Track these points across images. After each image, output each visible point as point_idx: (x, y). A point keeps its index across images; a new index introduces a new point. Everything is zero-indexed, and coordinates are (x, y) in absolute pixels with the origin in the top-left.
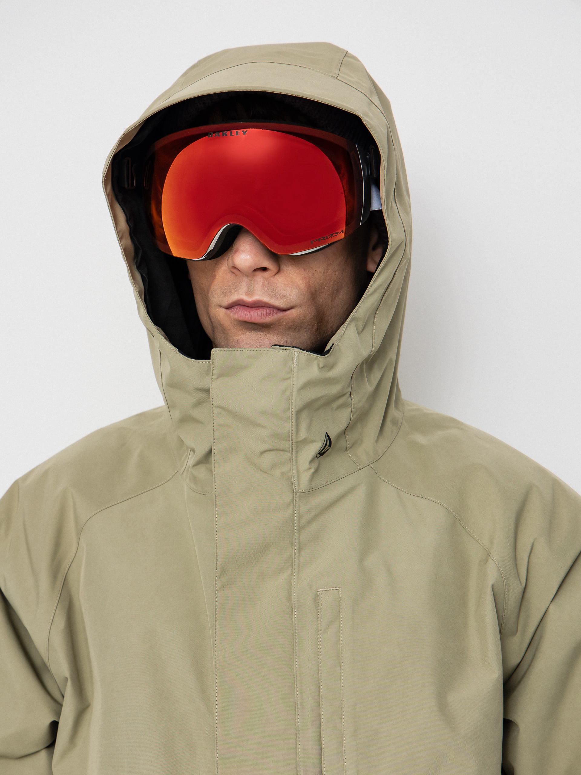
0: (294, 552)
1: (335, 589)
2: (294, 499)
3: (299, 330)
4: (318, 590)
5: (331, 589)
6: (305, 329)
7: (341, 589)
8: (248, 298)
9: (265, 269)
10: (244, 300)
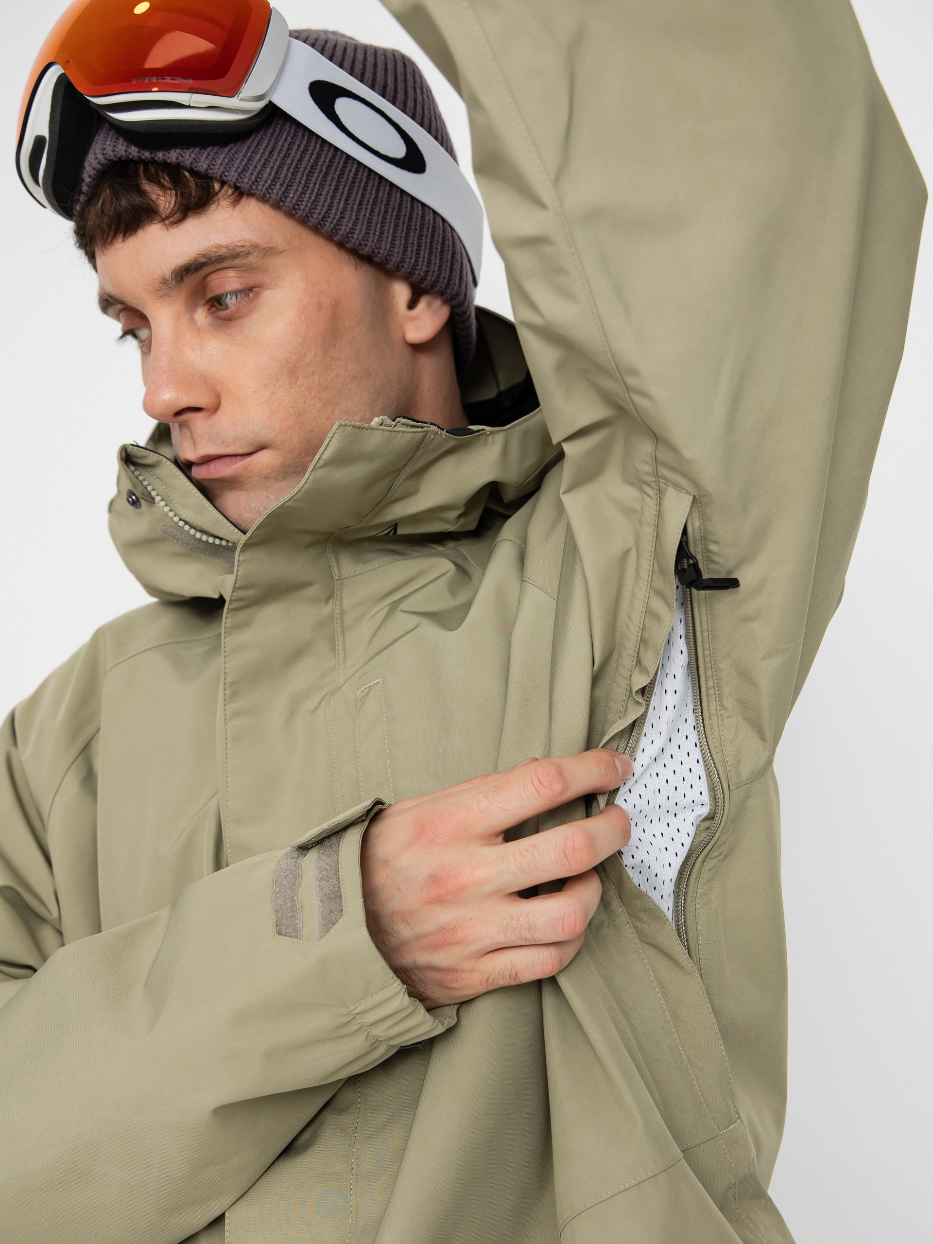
3: (284, 478)
5: (372, 684)
7: (382, 679)
8: (191, 456)
9: (193, 409)
10: (190, 459)
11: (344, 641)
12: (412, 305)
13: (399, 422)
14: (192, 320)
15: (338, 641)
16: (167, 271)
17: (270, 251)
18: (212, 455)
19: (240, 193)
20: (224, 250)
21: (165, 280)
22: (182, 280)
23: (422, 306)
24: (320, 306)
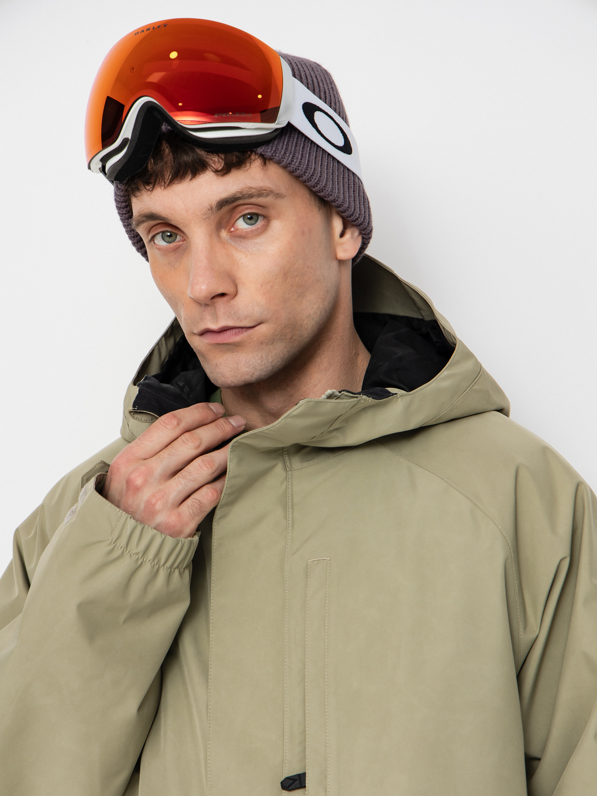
0: (288, 525)
1: (324, 558)
2: (288, 477)
3: (273, 343)
4: (309, 561)
5: (321, 559)
6: (278, 340)
7: (329, 558)
8: (214, 326)
9: (223, 295)
10: (211, 328)
11: (293, 512)
12: (342, 235)
13: (343, 394)
14: (219, 236)
15: (289, 511)
16: (214, 203)
17: (279, 196)
18: (230, 327)
19: (265, 160)
20: (254, 190)
21: (212, 208)
22: (221, 208)
23: (348, 236)
24: (303, 233)
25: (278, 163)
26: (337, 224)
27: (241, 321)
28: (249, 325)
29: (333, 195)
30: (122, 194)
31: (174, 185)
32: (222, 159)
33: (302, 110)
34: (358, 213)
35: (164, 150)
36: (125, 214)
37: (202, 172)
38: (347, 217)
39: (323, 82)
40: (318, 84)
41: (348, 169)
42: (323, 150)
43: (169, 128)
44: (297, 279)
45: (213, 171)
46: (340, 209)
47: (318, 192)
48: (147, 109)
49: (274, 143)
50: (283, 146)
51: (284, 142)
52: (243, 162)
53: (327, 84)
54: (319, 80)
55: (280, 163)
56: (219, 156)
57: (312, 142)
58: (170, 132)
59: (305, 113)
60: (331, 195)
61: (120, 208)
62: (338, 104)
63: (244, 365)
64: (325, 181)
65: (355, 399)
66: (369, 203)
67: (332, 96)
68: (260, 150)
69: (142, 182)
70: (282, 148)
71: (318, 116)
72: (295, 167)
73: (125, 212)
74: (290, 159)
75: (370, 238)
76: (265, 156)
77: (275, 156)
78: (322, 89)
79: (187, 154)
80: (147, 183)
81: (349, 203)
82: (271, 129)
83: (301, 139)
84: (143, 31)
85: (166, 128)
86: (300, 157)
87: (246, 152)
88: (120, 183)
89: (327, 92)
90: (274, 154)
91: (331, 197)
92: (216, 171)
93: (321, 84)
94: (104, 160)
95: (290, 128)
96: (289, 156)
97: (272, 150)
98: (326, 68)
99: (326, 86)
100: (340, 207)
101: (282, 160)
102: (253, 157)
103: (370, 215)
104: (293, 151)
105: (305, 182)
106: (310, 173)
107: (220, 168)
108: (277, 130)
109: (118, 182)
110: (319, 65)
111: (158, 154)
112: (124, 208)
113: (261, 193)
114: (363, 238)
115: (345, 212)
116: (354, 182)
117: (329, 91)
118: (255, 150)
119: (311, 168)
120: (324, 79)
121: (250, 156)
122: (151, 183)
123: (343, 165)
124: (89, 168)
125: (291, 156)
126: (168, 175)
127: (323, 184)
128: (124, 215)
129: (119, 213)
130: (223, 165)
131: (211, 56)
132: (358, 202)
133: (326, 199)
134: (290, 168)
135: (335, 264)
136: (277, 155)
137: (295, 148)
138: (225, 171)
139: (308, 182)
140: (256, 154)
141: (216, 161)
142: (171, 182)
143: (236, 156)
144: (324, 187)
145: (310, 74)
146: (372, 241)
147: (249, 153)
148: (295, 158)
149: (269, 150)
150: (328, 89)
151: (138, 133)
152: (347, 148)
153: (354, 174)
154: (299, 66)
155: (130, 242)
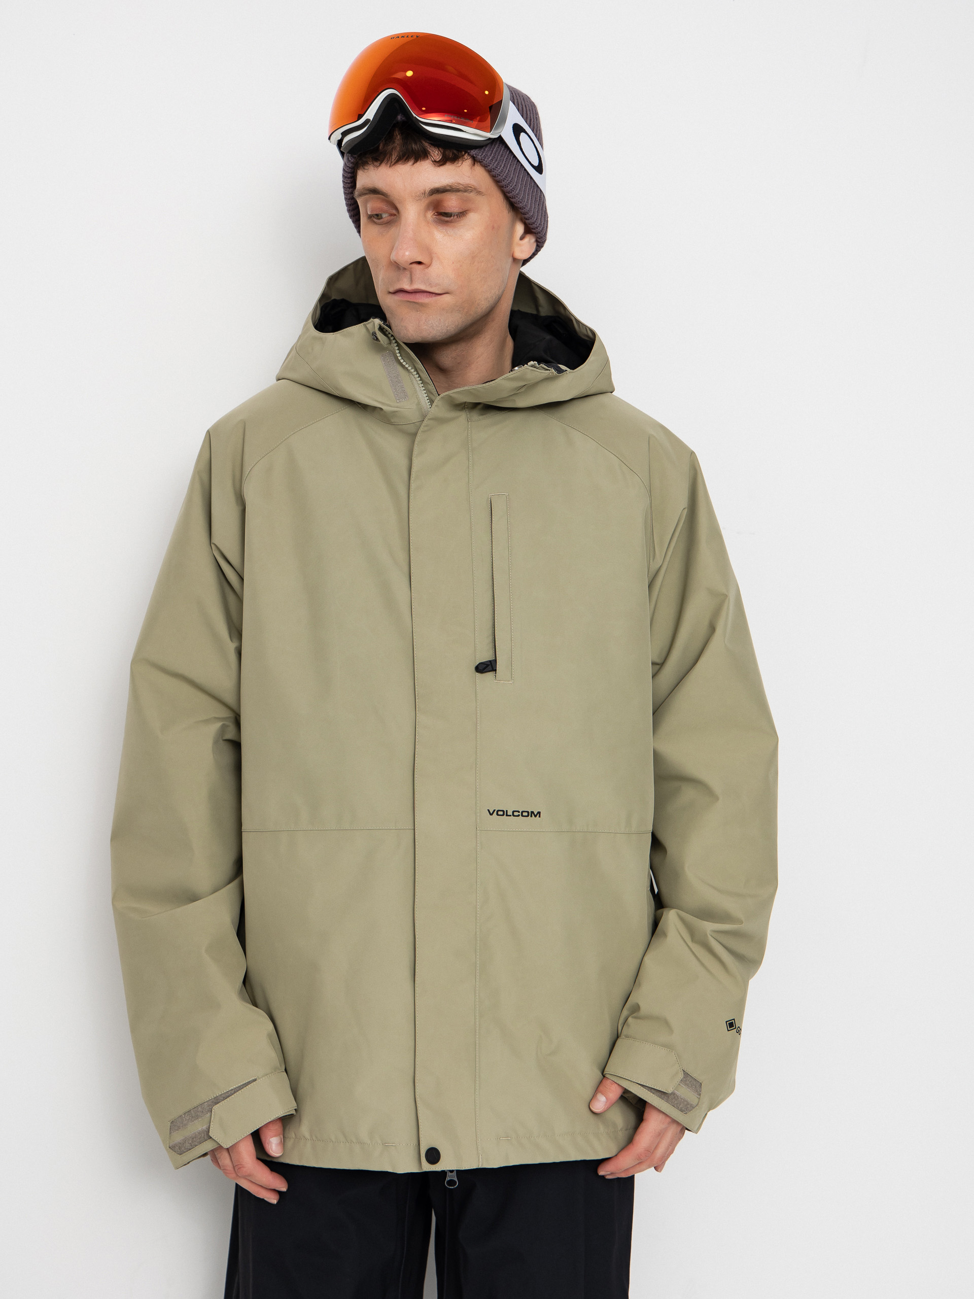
0: (470, 465)
2: (469, 426)
4: (491, 495)
6: (457, 310)
8: (407, 287)
9: (420, 263)
10: (405, 288)
12: (522, 238)
14: (425, 216)
16: (428, 189)
17: (479, 193)
18: (420, 290)
19: (475, 160)
20: (461, 186)
21: (425, 193)
22: (432, 195)
23: (527, 240)
24: (493, 228)
25: (485, 166)
26: (520, 229)
27: (432, 287)
28: (437, 292)
29: (522, 203)
30: (351, 165)
31: (399, 166)
32: (441, 152)
33: (512, 129)
34: (539, 223)
35: (397, 135)
36: (349, 183)
37: (423, 159)
38: (529, 224)
39: (530, 111)
40: (527, 112)
41: (537, 186)
42: (522, 165)
43: (403, 118)
44: (483, 264)
45: (432, 161)
46: (525, 216)
47: (510, 198)
48: (391, 99)
49: (484, 150)
50: (491, 154)
51: (492, 151)
52: (457, 158)
53: (533, 114)
54: (528, 109)
55: (486, 167)
56: (439, 149)
57: (515, 156)
58: (404, 123)
59: (513, 132)
60: (521, 202)
61: (346, 177)
62: (538, 132)
63: (424, 323)
64: (518, 190)
65: (548, 371)
66: (548, 217)
67: (535, 125)
68: (473, 152)
69: (372, 158)
70: (490, 155)
71: (523, 136)
72: (497, 172)
73: (349, 182)
74: (495, 165)
75: (542, 247)
76: (476, 159)
77: (484, 160)
78: (529, 116)
79: (416, 143)
80: (376, 159)
81: (534, 212)
82: (485, 137)
83: (506, 152)
84: (398, 37)
85: (401, 118)
86: (503, 166)
87: (461, 152)
88: (352, 156)
89: (532, 121)
90: (483, 159)
91: (521, 204)
92: (435, 162)
93: (528, 112)
94: (345, 134)
95: (500, 140)
96: (495, 163)
97: (482, 154)
98: (534, 101)
99: (532, 115)
100: (526, 214)
101: (488, 164)
102: (466, 156)
103: (547, 227)
104: (498, 159)
105: (503, 187)
106: (508, 180)
107: (438, 160)
108: (490, 139)
109: (350, 155)
110: (529, 98)
111: (390, 138)
112: (349, 178)
113: (466, 189)
114: (537, 245)
115: (529, 220)
116: (540, 197)
117: (534, 120)
118: (469, 151)
119: (510, 177)
120: (531, 109)
121: (463, 156)
122: (379, 160)
123: (534, 181)
124: (329, 139)
125: (496, 163)
126: (394, 157)
127: (517, 192)
128: (347, 184)
129: (343, 182)
130: (441, 157)
131: (450, 68)
132: (540, 214)
133: (516, 205)
134: (494, 173)
135: (510, 260)
136: (486, 159)
137: (500, 158)
138: (442, 163)
139: (505, 188)
140: (469, 154)
141: (436, 154)
142: (397, 162)
143: (453, 153)
144: (517, 194)
145: (522, 103)
146: (543, 250)
147: (463, 153)
148: (499, 166)
149: (480, 154)
150: (533, 118)
151: (379, 117)
152: (539, 169)
153: (541, 190)
154: (514, 94)
155: (346, 208)
